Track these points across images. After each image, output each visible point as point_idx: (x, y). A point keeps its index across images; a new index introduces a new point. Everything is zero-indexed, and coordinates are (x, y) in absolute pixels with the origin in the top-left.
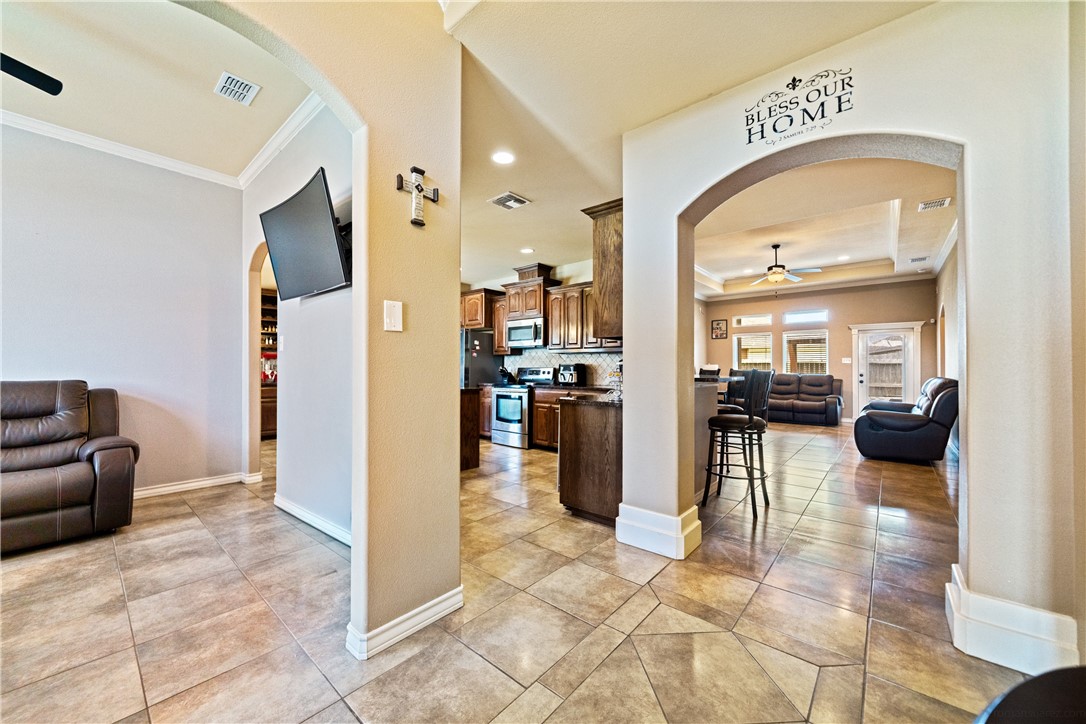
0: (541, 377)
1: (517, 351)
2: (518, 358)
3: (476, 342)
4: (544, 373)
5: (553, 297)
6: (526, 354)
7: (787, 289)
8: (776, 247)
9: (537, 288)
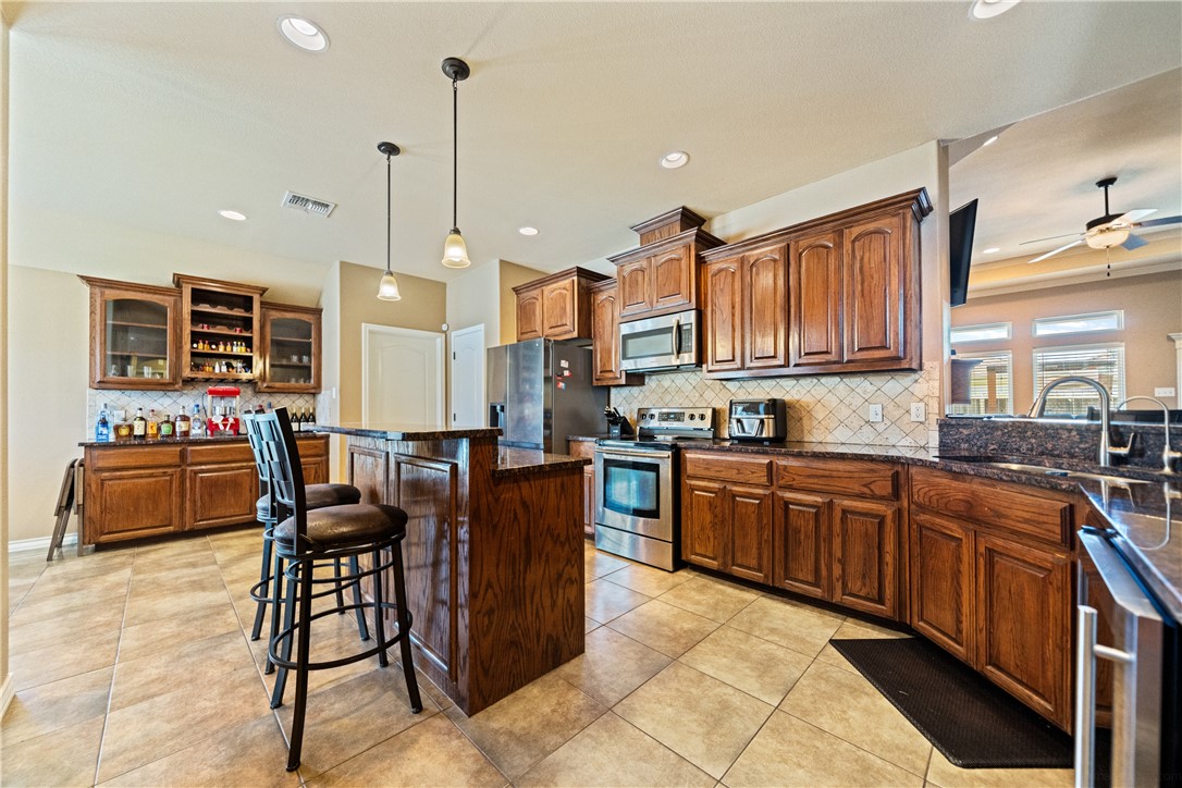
0: (686, 425)
1: (636, 379)
2: (635, 390)
3: (564, 364)
4: (692, 417)
5: (714, 268)
6: (651, 382)
7: (1045, 280)
8: (1106, 183)
9: (681, 253)
